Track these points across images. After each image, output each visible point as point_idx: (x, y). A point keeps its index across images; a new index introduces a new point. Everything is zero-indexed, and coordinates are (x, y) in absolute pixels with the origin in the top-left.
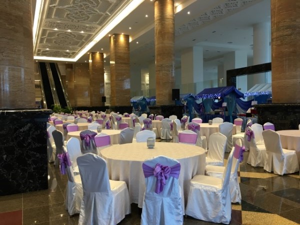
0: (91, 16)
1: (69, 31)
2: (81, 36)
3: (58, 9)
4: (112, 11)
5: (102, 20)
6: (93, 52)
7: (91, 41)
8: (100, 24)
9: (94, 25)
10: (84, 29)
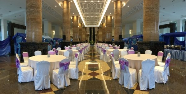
0: (96, 10)
1: (92, 16)
2: (96, 18)
3: (85, 9)
4: (102, 7)
5: (101, 11)
6: (102, 23)
7: (100, 19)
8: (100, 12)
9: (99, 13)
10: (96, 15)
